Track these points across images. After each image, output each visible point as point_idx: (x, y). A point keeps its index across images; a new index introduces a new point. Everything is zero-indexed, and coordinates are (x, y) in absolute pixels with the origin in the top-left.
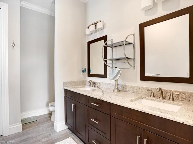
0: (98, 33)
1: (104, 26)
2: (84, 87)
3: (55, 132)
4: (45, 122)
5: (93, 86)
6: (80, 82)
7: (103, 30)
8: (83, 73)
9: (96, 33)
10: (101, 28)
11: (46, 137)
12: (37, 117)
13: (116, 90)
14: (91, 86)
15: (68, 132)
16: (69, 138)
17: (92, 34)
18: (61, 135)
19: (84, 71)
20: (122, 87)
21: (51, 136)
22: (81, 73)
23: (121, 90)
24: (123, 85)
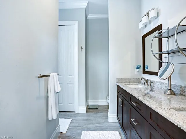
0: (152, 23)
1: (158, 13)
2: (137, 84)
3: (108, 122)
4: (103, 111)
5: (147, 84)
6: (134, 79)
7: (158, 18)
8: (138, 70)
9: (150, 25)
10: (155, 17)
11: (99, 123)
12: (99, 106)
13: (169, 92)
14: (144, 84)
15: (119, 126)
16: (117, 131)
17: (146, 26)
18: (111, 126)
19: (138, 68)
20: (180, 89)
21: (104, 124)
22: (136, 70)
23: (179, 92)
24: (181, 87)
